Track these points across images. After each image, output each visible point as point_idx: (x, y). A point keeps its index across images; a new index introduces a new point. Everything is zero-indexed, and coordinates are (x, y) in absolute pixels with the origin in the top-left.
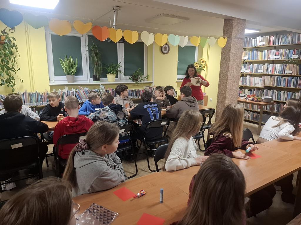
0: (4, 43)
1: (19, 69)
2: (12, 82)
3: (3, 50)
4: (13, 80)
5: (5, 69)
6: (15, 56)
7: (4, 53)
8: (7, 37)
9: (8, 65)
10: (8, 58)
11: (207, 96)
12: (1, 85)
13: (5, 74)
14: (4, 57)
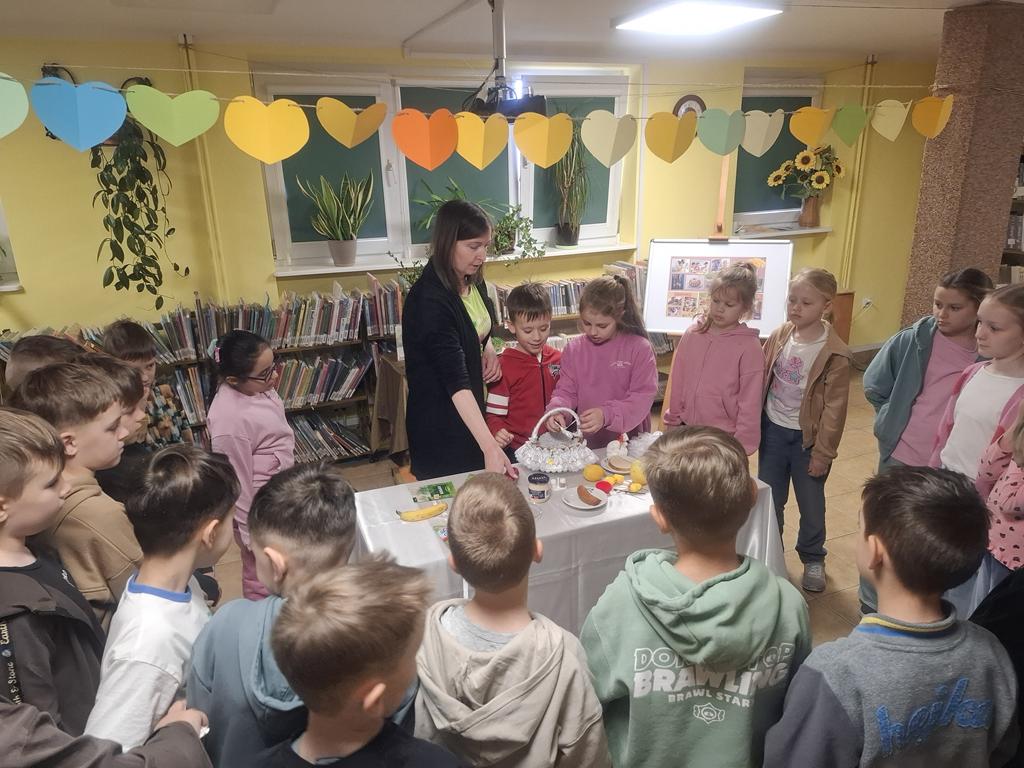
1: (171, 231)
2: (152, 275)
4: (152, 270)
5: (127, 233)
7: (118, 177)
9: (132, 220)
10: (133, 193)
11: (851, 295)
12: (118, 286)
13: (129, 251)
14: (122, 189)
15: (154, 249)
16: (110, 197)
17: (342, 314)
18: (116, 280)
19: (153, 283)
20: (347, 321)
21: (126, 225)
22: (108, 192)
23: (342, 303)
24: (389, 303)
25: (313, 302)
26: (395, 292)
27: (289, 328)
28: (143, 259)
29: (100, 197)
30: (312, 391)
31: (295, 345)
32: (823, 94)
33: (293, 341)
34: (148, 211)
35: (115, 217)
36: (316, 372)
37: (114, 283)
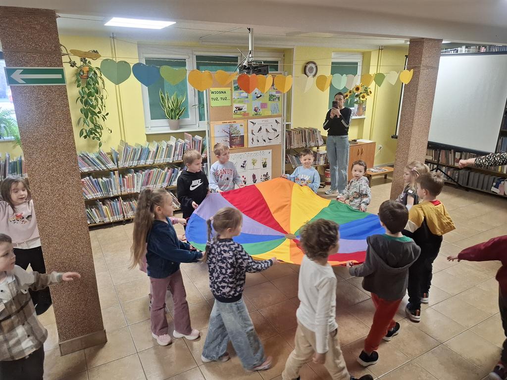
0: (88, 77)
1: (107, 114)
2: (98, 133)
3: (87, 87)
4: (98, 130)
5: (90, 115)
6: (102, 96)
7: (87, 91)
8: (91, 69)
9: (93, 110)
10: (93, 98)
11: (374, 143)
12: (85, 137)
13: (90, 122)
14: (88, 97)
15: (100, 121)
16: (84, 100)
18: (85, 134)
19: (99, 136)
20: (177, 152)
21: (90, 111)
22: (83, 97)
23: (176, 145)
24: (196, 145)
25: (164, 145)
26: (200, 141)
27: (154, 155)
28: (95, 126)
29: (79, 99)
30: (164, 182)
31: (155, 162)
32: (363, 61)
33: (154, 161)
34: (99, 106)
35: (85, 108)
36: (166, 174)
37: (83, 136)
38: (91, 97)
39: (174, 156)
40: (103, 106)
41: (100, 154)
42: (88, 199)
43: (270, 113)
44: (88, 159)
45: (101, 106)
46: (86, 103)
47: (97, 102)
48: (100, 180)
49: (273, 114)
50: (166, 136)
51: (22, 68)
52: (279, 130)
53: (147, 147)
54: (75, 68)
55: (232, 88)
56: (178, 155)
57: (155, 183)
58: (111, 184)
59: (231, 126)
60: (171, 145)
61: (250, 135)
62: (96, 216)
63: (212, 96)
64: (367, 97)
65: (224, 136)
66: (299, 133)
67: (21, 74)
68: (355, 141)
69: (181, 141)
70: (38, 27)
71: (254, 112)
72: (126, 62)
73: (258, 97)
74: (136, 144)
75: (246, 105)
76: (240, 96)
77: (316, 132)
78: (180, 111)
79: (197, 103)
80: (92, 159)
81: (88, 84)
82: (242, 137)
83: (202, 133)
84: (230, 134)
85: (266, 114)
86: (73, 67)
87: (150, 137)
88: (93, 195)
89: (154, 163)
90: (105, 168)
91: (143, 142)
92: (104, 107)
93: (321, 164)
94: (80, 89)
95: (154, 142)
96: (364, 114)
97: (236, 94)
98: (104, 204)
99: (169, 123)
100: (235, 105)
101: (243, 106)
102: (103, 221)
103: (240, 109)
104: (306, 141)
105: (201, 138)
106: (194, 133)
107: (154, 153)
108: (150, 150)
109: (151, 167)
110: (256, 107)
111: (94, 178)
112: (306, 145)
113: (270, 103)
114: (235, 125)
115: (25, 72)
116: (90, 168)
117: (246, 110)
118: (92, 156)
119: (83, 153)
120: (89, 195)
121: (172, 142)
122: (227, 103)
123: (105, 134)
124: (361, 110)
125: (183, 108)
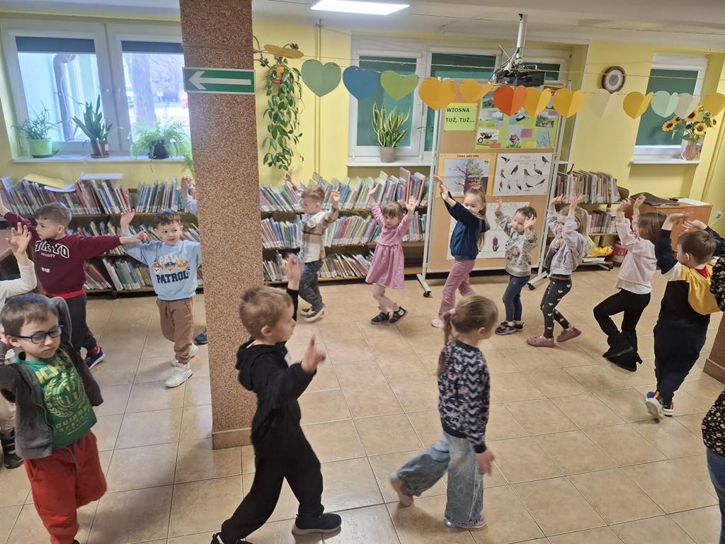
0: (281, 82)
1: (301, 135)
2: (286, 160)
3: (279, 95)
4: (287, 156)
5: (279, 135)
6: (297, 109)
7: (279, 102)
8: (286, 70)
9: (284, 128)
10: (285, 112)
11: (709, 208)
12: (270, 165)
13: (278, 145)
14: (279, 109)
15: (290, 144)
16: (273, 113)
17: (385, 191)
18: (270, 160)
19: (286, 164)
20: (387, 195)
21: (279, 130)
22: (273, 110)
23: (386, 185)
24: (415, 187)
25: (370, 182)
26: (422, 181)
27: (355, 197)
28: (284, 150)
29: (267, 113)
30: (363, 235)
31: (356, 207)
32: (707, 69)
33: (354, 205)
34: (292, 123)
35: (274, 124)
36: (368, 225)
37: (268, 162)
38: (282, 110)
39: (382, 201)
40: (297, 123)
41: (286, 189)
42: (266, 247)
43: (535, 146)
44: (271, 194)
45: (295, 123)
46: (276, 118)
47: (290, 116)
48: (282, 224)
49: (539, 148)
50: (374, 171)
51: (204, 69)
52: (546, 172)
53: (346, 185)
54: (266, 68)
55: (479, 104)
56: (388, 199)
57: (352, 236)
58: (295, 231)
59: (471, 162)
60: (380, 185)
61: (498, 176)
62: (273, 271)
63: (449, 115)
64: (707, 129)
65: (458, 177)
66: (581, 180)
67: (201, 77)
68: (675, 200)
69: (395, 180)
70: (228, 14)
71: (508, 143)
72: (335, 65)
73: (518, 120)
74: (333, 179)
75: (498, 131)
76: (491, 116)
77: (609, 180)
78: (398, 135)
79: (424, 124)
80: (276, 195)
81: (281, 91)
82: (485, 180)
83: (425, 170)
84: (467, 174)
85: (528, 147)
86: (264, 66)
87: (352, 171)
88: (272, 243)
89: (353, 208)
90: (290, 209)
91: (343, 177)
92: (297, 125)
93: (611, 233)
94: (270, 98)
95: (357, 177)
96: (698, 158)
97: (484, 113)
98: (284, 257)
99: (381, 152)
100: (481, 130)
101: (493, 133)
102: (280, 280)
103: (487, 137)
104: (590, 193)
105: (424, 176)
106: (413, 169)
107: (356, 195)
108: (351, 189)
109: (349, 213)
110: (513, 134)
111: (275, 221)
112: (590, 201)
113: (536, 130)
114: (476, 161)
115: (208, 74)
116: (271, 206)
117: (496, 138)
118: (276, 191)
119: (265, 186)
120: (267, 243)
121: (382, 179)
122: (469, 127)
123: (295, 163)
124: (693, 151)
125: (404, 131)
